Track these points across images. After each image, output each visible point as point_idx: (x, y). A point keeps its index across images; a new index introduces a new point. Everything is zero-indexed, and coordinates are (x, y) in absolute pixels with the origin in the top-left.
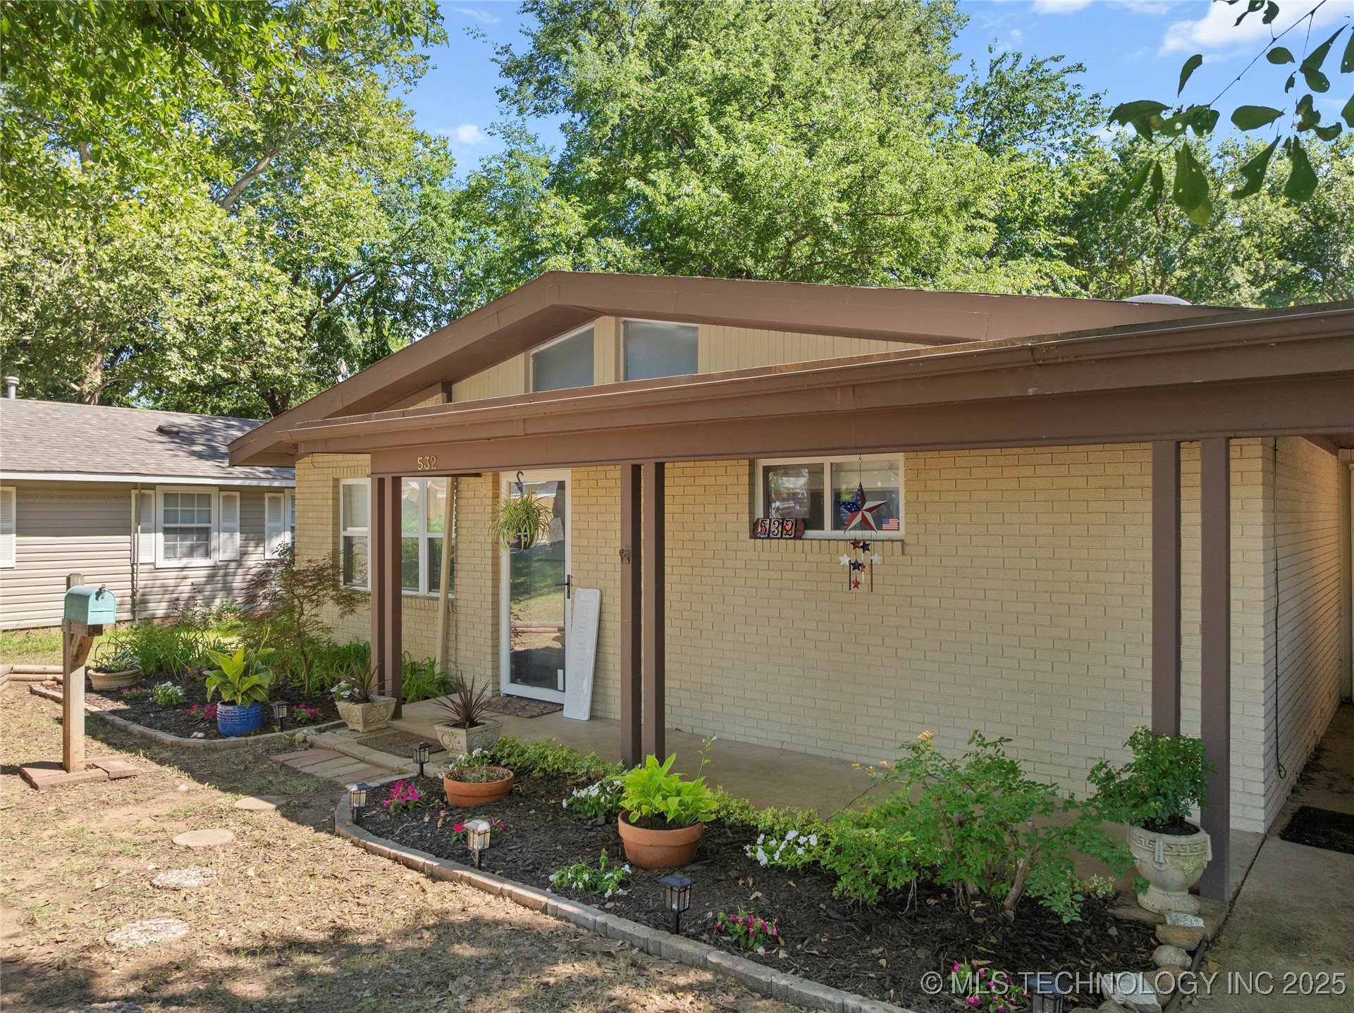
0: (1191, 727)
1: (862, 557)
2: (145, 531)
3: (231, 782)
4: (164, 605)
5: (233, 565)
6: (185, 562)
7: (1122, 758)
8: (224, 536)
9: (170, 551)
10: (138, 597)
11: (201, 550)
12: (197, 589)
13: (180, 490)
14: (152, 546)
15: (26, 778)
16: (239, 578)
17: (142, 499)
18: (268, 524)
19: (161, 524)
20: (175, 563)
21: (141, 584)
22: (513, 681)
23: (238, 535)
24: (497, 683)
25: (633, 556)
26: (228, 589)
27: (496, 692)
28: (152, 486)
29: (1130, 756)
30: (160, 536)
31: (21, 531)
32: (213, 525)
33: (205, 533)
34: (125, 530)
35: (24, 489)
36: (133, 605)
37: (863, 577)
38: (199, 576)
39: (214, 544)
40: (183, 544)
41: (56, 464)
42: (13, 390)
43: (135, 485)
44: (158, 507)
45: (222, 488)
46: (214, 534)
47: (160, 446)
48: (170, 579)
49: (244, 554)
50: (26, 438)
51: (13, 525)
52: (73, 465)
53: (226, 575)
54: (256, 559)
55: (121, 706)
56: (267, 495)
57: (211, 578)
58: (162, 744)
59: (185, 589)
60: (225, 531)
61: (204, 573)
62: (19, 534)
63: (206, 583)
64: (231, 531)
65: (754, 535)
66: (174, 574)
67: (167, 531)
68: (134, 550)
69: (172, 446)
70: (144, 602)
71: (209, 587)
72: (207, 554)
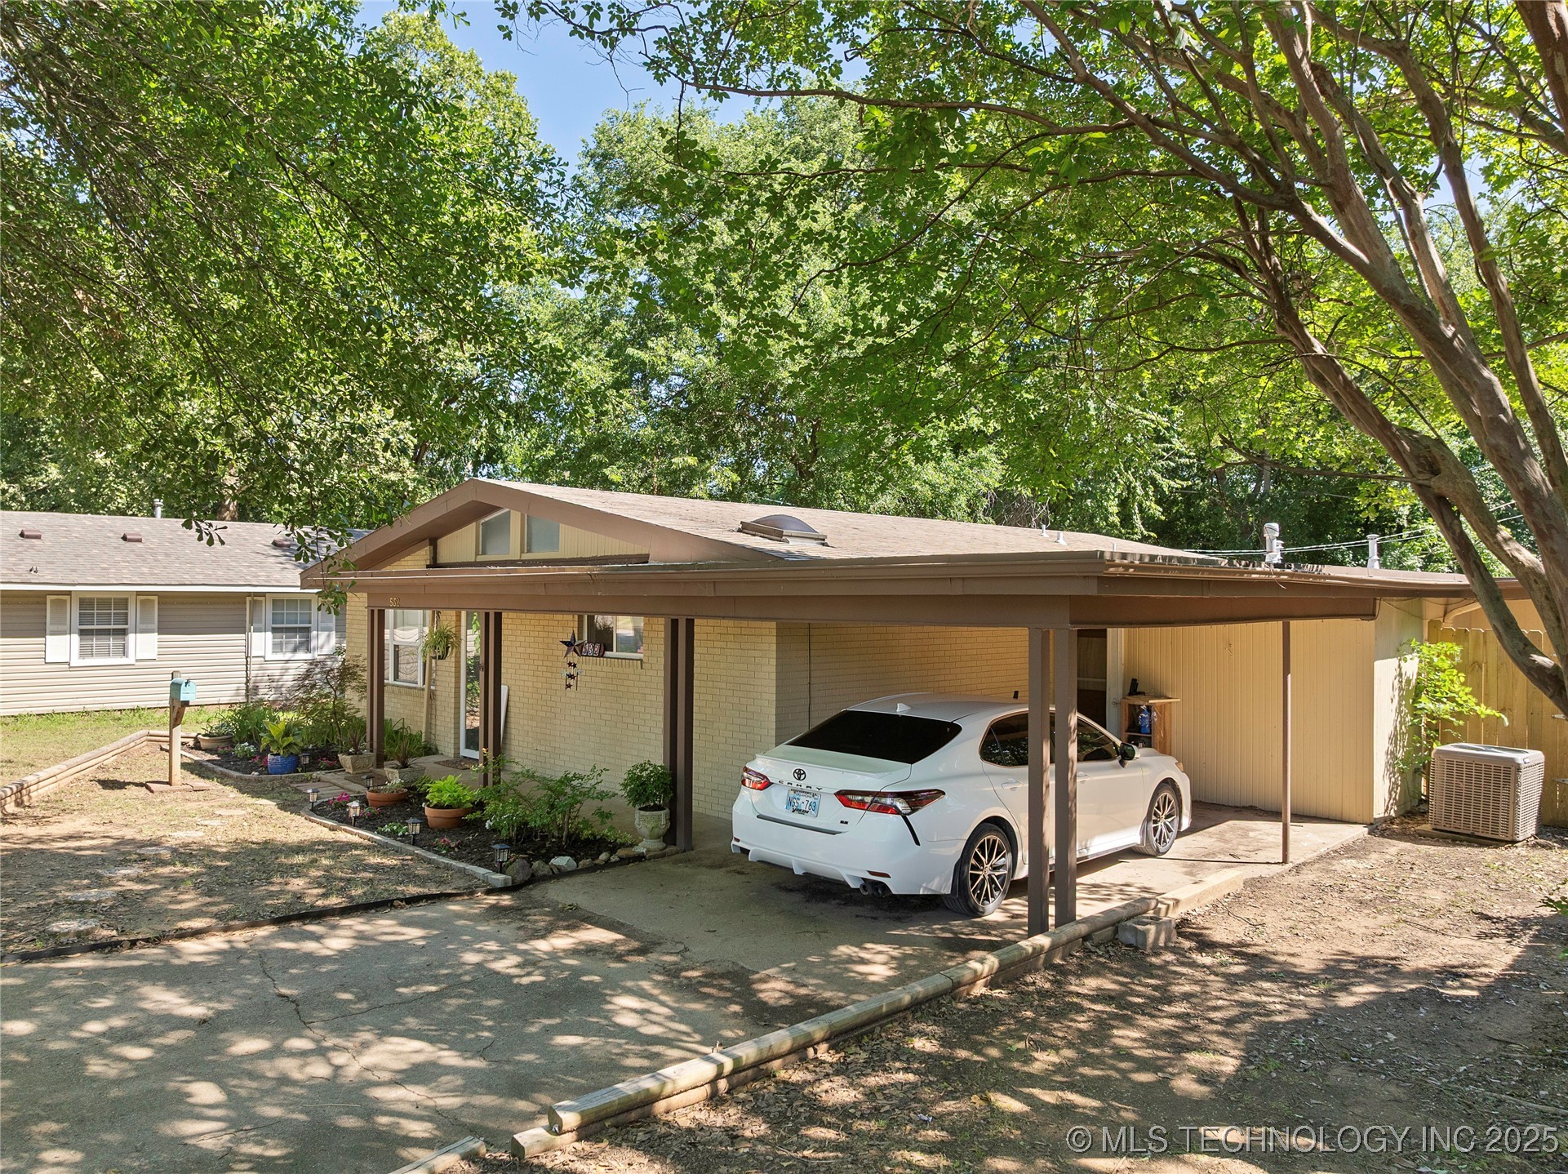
2: (257, 630)
3: (257, 794)
4: (271, 691)
5: (330, 660)
6: (288, 656)
8: (323, 635)
9: (277, 647)
10: (251, 685)
11: (303, 647)
12: (299, 679)
13: (286, 597)
14: (262, 642)
15: (148, 788)
17: (254, 603)
19: (270, 625)
20: (280, 656)
21: (253, 673)
22: (467, 747)
23: (334, 633)
24: (457, 748)
27: (457, 754)
28: (263, 594)
30: (269, 634)
31: (162, 630)
32: (313, 625)
33: (306, 632)
34: (241, 629)
35: (165, 599)
36: (247, 690)
38: (301, 668)
39: (313, 643)
40: (289, 641)
41: (187, 578)
42: (159, 510)
43: (249, 594)
44: (267, 611)
46: (314, 633)
47: (272, 560)
48: (275, 670)
50: (167, 555)
51: (155, 626)
52: (200, 579)
55: (215, 757)
57: (311, 669)
58: (229, 777)
59: (289, 679)
60: (324, 630)
61: (305, 666)
62: (160, 633)
63: (308, 674)
64: (329, 630)
66: (281, 665)
67: (274, 630)
68: (248, 646)
69: (282, 559)
70: (256, 688)
72: (308, 650)
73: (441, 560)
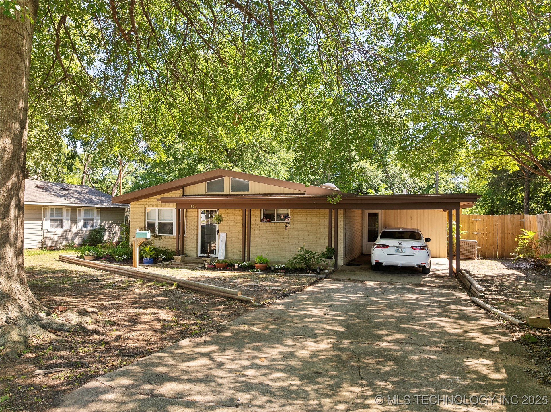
0: (333, 246)
1: (288, 225)
2: (46, 220)
4: (50, 243)
5: (68, 231)
6: (56, 229)
7: (325, 251)
8: (66, 221)
9: (52, 226)
10: (43, 240)
11: (60, 226)
12: (59, 238)
13: (55, 207)
14: (47, 224)
16: (70, 235)
17: (45, 209)
18: (78, 218)
19: (50, 218)
20: (53, 230)
21: (44, 236)
23: (70, 221)
25: (244, 225)
26: (67, 239)
28: (47, 206)
29: (326, 250)
30: (50, 221)
32: (63, 218)
33: (61, 220)
34: (40, 219)
36: (42, 242)
37: (288, 228)
38: (59, 234)
39: (64, 224)
40: (55, 224)
43: (44, 206)
44: (49, 212)
45: (66, 207)
46: (64, 221)
48: (51, 235)
49: (71, 227)
53: (66, 234)
54: (74, 230)
56: (78, 209)
57: (62, 234)
59: (56, 239)
61: (61, 233)
63: (61, 236)
64: (68, 220)
65: (261, 222)
66: (53, 233)
67: (51, 220)
68: (43, 226)
70: (45, 242)
71: (62, 238)
72: (62, 227)
73: (186, 193)
